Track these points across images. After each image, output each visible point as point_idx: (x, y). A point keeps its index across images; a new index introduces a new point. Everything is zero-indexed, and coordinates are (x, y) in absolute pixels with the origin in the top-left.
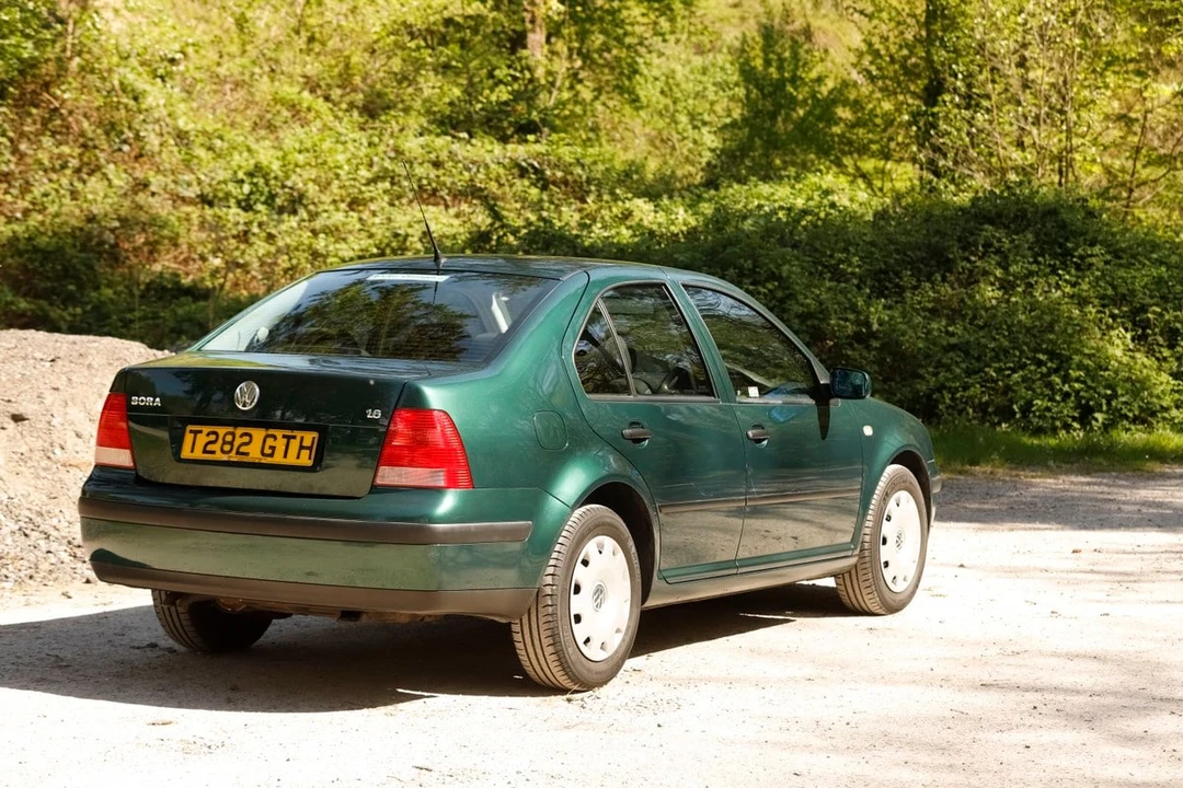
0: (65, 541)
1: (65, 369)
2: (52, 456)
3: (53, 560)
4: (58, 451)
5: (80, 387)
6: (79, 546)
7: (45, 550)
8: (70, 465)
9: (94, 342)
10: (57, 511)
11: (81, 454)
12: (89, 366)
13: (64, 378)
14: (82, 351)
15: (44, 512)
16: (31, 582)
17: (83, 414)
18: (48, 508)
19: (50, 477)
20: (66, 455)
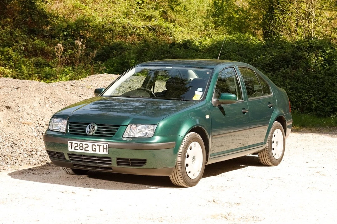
0: (25, 150)
1: (22, 91)
2: (19, 120)
3: (22, 156)
4: (21, 119)
5: (27, 97)
6: (30, 152)
7: (19, 153)
8: (25, 124)
9: (31, 82)
10: (22, 140)
11: (29, 120)
12: (30, 90)
13: (22, 94)
14: (27, 85)
15: (18, 140)
16: (16, 164)
17: (28, 107)
18: (19, 138)
19: (18, 128)
20: (23, 120)
